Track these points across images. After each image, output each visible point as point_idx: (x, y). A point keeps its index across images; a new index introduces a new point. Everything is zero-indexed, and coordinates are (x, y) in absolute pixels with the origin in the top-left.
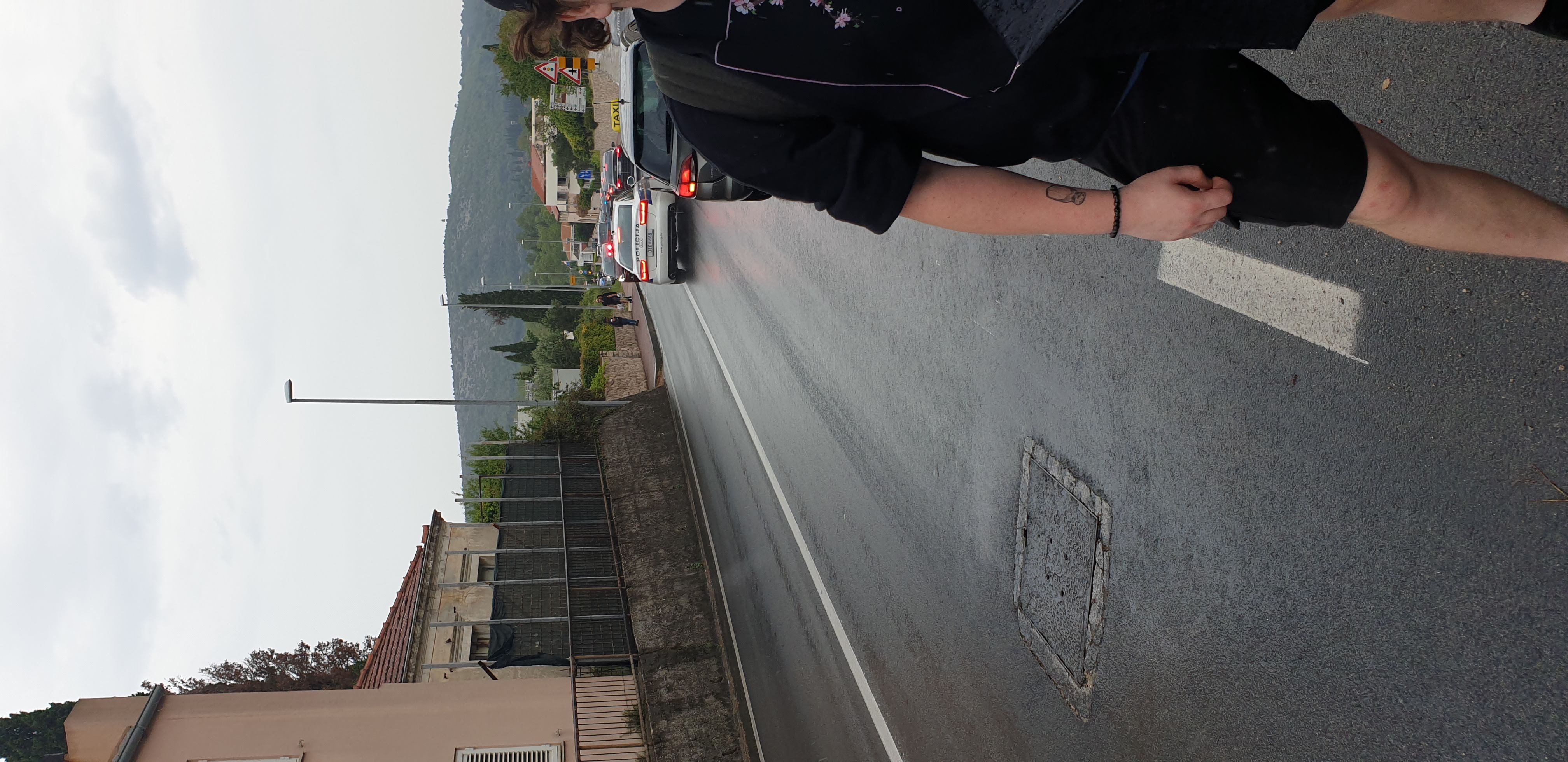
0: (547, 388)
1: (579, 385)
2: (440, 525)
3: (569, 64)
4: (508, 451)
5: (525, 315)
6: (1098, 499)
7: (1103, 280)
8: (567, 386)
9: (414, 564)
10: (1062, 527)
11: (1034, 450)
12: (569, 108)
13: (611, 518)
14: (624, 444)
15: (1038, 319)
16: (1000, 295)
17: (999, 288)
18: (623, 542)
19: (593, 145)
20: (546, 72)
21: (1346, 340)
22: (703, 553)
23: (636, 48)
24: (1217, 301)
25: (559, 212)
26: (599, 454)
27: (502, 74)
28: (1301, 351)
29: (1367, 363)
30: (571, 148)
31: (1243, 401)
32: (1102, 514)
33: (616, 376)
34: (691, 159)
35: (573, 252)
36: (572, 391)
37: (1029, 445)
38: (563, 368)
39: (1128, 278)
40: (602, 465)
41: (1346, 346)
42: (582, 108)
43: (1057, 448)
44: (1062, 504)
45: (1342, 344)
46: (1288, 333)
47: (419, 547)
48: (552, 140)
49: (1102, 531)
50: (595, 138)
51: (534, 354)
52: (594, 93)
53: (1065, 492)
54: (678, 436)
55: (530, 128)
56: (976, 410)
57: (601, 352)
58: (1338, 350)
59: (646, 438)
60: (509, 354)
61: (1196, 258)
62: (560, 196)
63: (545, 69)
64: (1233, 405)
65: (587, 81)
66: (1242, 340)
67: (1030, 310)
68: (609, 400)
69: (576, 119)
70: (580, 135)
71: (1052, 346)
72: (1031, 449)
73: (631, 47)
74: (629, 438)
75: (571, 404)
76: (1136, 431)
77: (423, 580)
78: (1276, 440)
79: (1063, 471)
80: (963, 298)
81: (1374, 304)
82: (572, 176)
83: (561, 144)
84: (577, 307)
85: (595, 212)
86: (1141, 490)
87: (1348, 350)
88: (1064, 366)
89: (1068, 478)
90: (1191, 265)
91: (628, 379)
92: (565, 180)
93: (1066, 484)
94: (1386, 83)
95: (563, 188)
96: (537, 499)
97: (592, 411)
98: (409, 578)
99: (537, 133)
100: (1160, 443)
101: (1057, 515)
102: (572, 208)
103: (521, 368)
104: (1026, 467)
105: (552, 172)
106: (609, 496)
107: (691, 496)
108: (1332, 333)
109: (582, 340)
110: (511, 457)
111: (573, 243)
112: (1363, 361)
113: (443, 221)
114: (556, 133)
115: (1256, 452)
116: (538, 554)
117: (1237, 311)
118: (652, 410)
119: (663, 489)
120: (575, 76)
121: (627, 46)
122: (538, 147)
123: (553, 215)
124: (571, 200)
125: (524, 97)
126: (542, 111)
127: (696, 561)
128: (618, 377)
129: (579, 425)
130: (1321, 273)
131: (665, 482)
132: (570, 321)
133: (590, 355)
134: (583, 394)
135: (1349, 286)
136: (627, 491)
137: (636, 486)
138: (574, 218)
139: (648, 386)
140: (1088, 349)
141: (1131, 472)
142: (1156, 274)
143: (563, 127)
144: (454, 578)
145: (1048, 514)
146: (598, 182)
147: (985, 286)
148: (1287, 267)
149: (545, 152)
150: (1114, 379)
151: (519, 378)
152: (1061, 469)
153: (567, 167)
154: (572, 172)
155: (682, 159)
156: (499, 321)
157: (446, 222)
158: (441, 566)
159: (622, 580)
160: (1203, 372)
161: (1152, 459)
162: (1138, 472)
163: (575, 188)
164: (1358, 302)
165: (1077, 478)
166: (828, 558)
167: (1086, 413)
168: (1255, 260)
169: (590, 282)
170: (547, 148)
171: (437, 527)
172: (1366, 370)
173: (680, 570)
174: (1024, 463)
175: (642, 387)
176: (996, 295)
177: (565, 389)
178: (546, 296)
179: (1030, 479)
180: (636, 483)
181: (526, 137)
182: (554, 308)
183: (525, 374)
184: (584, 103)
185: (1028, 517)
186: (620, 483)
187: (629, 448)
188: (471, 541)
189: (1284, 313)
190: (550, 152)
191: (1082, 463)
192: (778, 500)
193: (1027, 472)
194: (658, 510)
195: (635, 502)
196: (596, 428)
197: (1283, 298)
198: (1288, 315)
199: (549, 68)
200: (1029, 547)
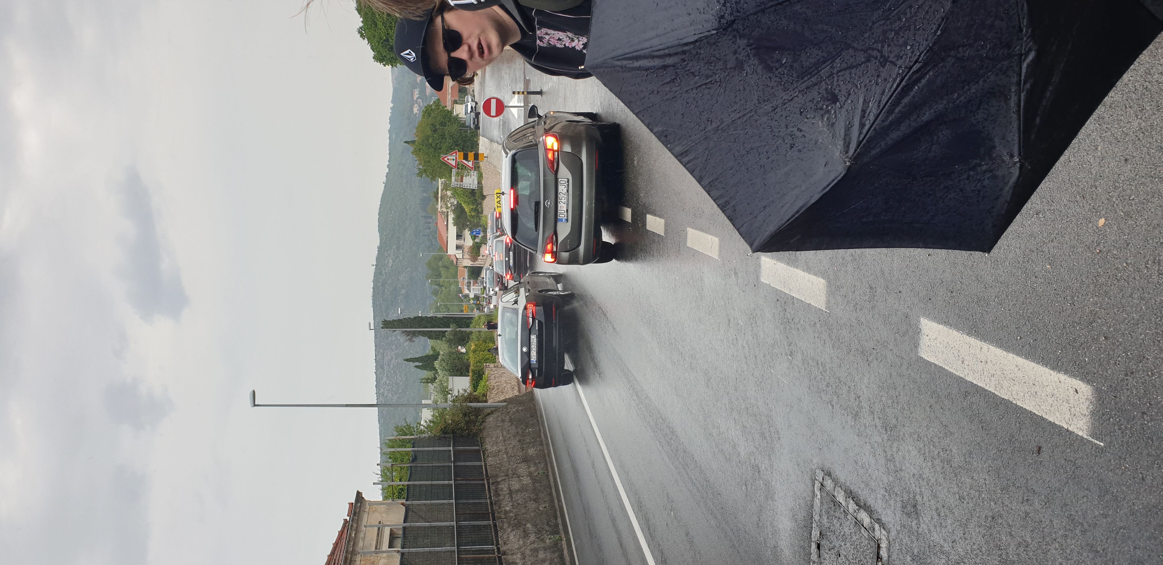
0: (445, 391)
1: (468, 391)
2: (361, 503)
3: (466, 157)
4: (414, 443)
5: (431, 336)
6: (877, 526)
7: (874, 351)
8: (459, 391)
9: (341, 533)
10: (848, 545)
11: (823, 479)
12: (466, 185)
13: (490, 498)
14: (501, 438)
15: (823, 375)
16: (791, 353)
17: (791, 348)
18: (500, 518)
19: (482, 211)
20: (449, 161)
21: (1082, 424)
22: (561, 527)
23: (514, 156)
24: (969, 379)
25: (457, 259)
26: (482, 446)
27: (417, 162)
28: (1043, 428)
29: (1102, 444)
30: (466, 213)
31: (995, 462)
32: (881, 539)
33: (496, 383)
34: (553, 235)
35: (466, 287)
36: (463, 395)
37: (820, 476)
38: (456, 376)
39: (895, 352)
40: (484, 455)
41: (1082, 428)
42: (474, 186)
43: (842, 479)
44: (848, 528)
45: (1078, 426)
46: (1031, 412)
47: (345, 520)
48: (453, 208)
49: (881, 552)
50: (484, 207)
51: (437, 364)
52: (484, 175)
53: (849, 517)
54: (542, 431)
55: (437, 199)
56: (775, 442)
57: (485, 364)
58: (1076, 431)
59: (518, 433)
60: (417, 364)
61: (950, 343)
62: (458, 247)
63: (448, 159)
64: (987, 465)
65: (479, 167)
66: (991, 412)
67: (816, 367)
68: (489, 404)
69: (470, 193)
70: (473, 204)
71: (835, 398)
72: (821, 478)
73: (510, 154)
74: (504, 433)
75: (461, 406)
76: (907, 475)
77: (348, 547)
78: (1025, 498)
79: (848, 499)
80: (762, 352)
81: (1104, 396)
82: (467, 233)
83: (459, 211)
84: (468, 330)
85: (483, 258)
86: (913, 524)
87: (1085, 432)
88: (846, 415)
89: (852, 506)
90: (946, 347)
91: (505, 385)
92: (461, 236)
93: (851, 511)
94: (1102, 221)
95: (460, 241)
96: (434, 482)
97: (478, 411)
98: (337, 544)
99: (442, 202)
100: (927, 487)
101: (844, 535)
102: (467, 256)
103: (427, 374)
104: (818, 493)
105: (453, 230)
106: (489, 480)
107: (552, 480)
108: (1069, 416)
109: (471, 355)
110: (416, 449)
111: (467, 281)
112: (1098, 443)
113: (373, 265)
114: (456, 203)
115: (1009, 505)
116: (435, 527)
117: (986, 388)
118: (522, 410)
119: (530, 474)
120: (470, 164)
121: (507, 154)
122: (443, 212)
123: (452, 261)
124: (466, 250)
125: (433, 178)
126: (446, 187)
127: (556, 534)
128: (497, 384)
129: (467, 423)
130: (1056, 365)
131: (532, 469)
132: (463, 339)
133: (477, 367)
134: (471, 398)
135: (1082, 380)
136: (503, 476)
137: (510, 472)
138: (468, 263)
139: (519, 391)
140: (864, 404)
141: (904, 507)
142: (917, 352)
143: (461, 199)
144: (371, 545)
145: (836, 533)
146: (485, 238)
147: (779, 344)
148: (1027, 358)
149: (447, 216)
150: (886, 430)
151: (424, 382)
152: (846, 498)
153: (463, 226)
154: (467, 230)
155: (547, 235)
156: (411, 340)
157: (375, 266)
158: (362, 535)
159: (498, 549)
160: (960, 434)
161: (920, 499)
162: (909, 508)
163: (468, 242)
164: (1090, 394)
165: (860, 507)
166: (659, 545)
167: (865, 454)
168: (999, 350)
169: (478, 309)
170: (449, 213)
171: (359, 504)
172: (1102, 450)
173: (543, 540)
174: (816, 490)
175: (515, 391)
176: (789, 353)
177: (457, 394)
178: (446, 322)
179: (821, 503)
180: (510, 469)
181: (433, 205)
182: (452, 331)
183: (428, 379)
184: (476, 182)
185: (820, 533)
186: (498, 469)
187: (505, 441)
188: (384, 515)
189: (1026, 395)
190: (451, 216)
191: (864, 494)
192: (619, 493)
193: (819, 497)
194: (526, 491)
195: (509, 485)
196: (481, 424)
197: (1025, 382)
198: (1030, 397)
199: (451, 159)
200: (822, 558)
